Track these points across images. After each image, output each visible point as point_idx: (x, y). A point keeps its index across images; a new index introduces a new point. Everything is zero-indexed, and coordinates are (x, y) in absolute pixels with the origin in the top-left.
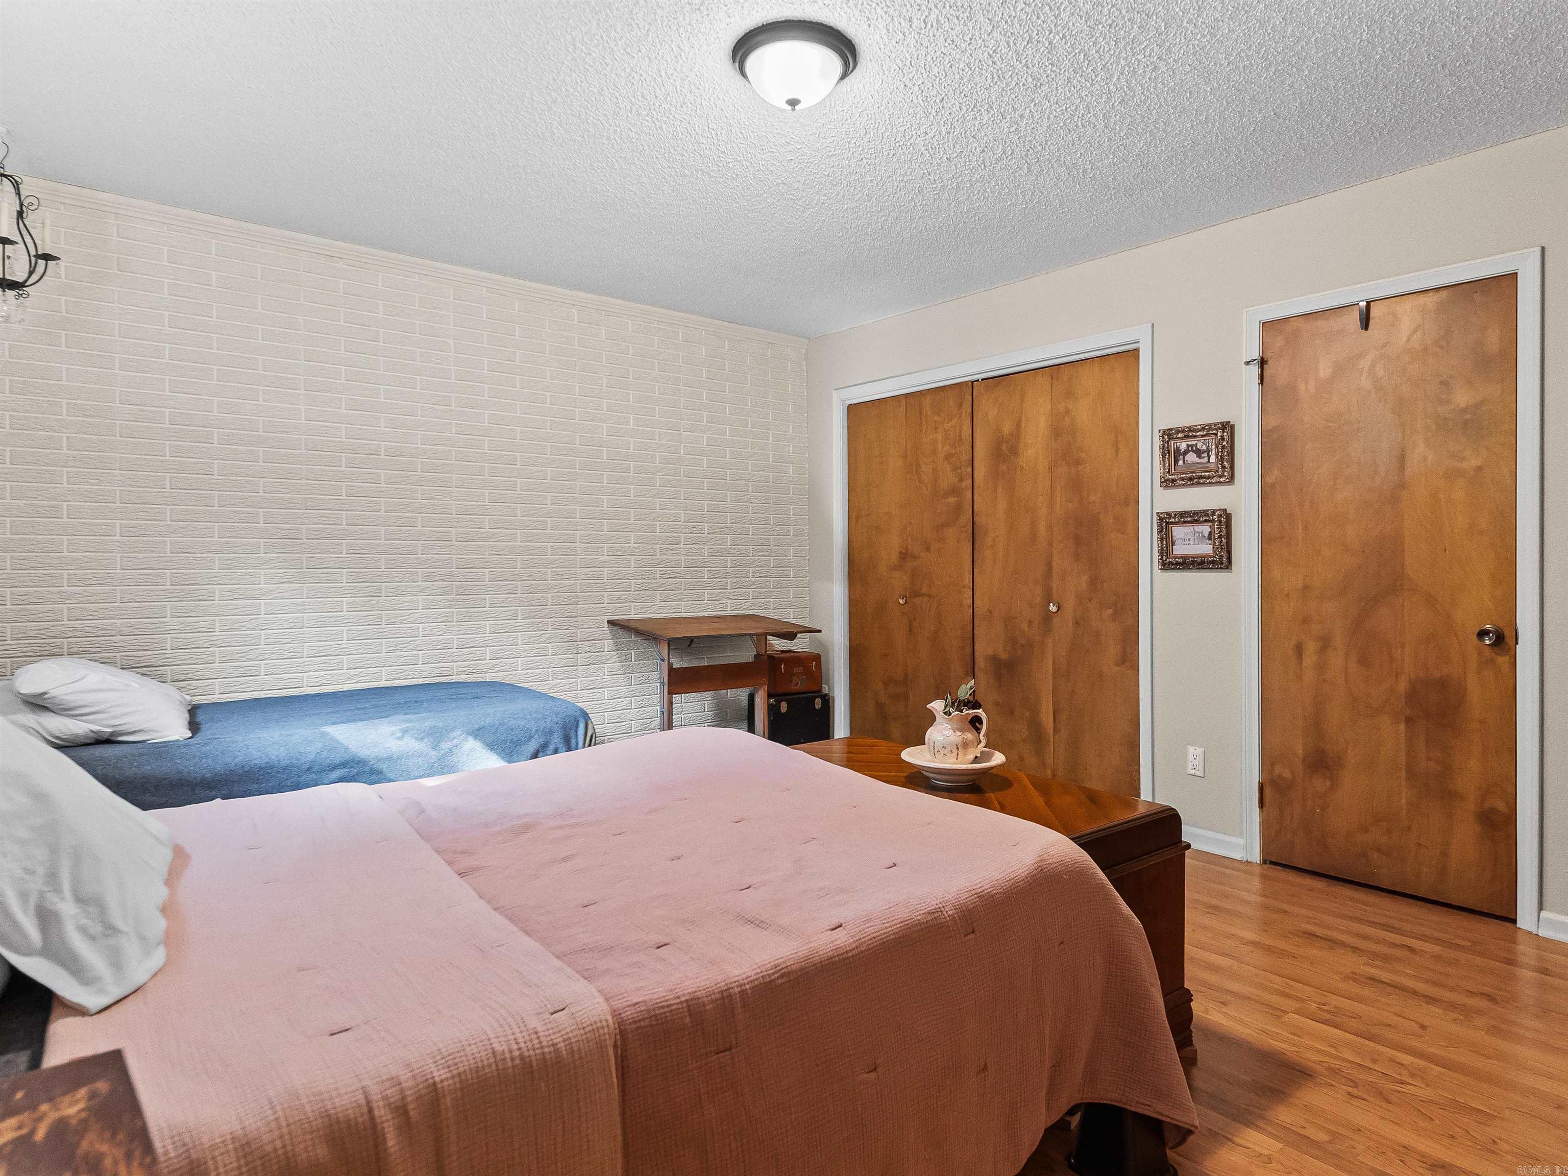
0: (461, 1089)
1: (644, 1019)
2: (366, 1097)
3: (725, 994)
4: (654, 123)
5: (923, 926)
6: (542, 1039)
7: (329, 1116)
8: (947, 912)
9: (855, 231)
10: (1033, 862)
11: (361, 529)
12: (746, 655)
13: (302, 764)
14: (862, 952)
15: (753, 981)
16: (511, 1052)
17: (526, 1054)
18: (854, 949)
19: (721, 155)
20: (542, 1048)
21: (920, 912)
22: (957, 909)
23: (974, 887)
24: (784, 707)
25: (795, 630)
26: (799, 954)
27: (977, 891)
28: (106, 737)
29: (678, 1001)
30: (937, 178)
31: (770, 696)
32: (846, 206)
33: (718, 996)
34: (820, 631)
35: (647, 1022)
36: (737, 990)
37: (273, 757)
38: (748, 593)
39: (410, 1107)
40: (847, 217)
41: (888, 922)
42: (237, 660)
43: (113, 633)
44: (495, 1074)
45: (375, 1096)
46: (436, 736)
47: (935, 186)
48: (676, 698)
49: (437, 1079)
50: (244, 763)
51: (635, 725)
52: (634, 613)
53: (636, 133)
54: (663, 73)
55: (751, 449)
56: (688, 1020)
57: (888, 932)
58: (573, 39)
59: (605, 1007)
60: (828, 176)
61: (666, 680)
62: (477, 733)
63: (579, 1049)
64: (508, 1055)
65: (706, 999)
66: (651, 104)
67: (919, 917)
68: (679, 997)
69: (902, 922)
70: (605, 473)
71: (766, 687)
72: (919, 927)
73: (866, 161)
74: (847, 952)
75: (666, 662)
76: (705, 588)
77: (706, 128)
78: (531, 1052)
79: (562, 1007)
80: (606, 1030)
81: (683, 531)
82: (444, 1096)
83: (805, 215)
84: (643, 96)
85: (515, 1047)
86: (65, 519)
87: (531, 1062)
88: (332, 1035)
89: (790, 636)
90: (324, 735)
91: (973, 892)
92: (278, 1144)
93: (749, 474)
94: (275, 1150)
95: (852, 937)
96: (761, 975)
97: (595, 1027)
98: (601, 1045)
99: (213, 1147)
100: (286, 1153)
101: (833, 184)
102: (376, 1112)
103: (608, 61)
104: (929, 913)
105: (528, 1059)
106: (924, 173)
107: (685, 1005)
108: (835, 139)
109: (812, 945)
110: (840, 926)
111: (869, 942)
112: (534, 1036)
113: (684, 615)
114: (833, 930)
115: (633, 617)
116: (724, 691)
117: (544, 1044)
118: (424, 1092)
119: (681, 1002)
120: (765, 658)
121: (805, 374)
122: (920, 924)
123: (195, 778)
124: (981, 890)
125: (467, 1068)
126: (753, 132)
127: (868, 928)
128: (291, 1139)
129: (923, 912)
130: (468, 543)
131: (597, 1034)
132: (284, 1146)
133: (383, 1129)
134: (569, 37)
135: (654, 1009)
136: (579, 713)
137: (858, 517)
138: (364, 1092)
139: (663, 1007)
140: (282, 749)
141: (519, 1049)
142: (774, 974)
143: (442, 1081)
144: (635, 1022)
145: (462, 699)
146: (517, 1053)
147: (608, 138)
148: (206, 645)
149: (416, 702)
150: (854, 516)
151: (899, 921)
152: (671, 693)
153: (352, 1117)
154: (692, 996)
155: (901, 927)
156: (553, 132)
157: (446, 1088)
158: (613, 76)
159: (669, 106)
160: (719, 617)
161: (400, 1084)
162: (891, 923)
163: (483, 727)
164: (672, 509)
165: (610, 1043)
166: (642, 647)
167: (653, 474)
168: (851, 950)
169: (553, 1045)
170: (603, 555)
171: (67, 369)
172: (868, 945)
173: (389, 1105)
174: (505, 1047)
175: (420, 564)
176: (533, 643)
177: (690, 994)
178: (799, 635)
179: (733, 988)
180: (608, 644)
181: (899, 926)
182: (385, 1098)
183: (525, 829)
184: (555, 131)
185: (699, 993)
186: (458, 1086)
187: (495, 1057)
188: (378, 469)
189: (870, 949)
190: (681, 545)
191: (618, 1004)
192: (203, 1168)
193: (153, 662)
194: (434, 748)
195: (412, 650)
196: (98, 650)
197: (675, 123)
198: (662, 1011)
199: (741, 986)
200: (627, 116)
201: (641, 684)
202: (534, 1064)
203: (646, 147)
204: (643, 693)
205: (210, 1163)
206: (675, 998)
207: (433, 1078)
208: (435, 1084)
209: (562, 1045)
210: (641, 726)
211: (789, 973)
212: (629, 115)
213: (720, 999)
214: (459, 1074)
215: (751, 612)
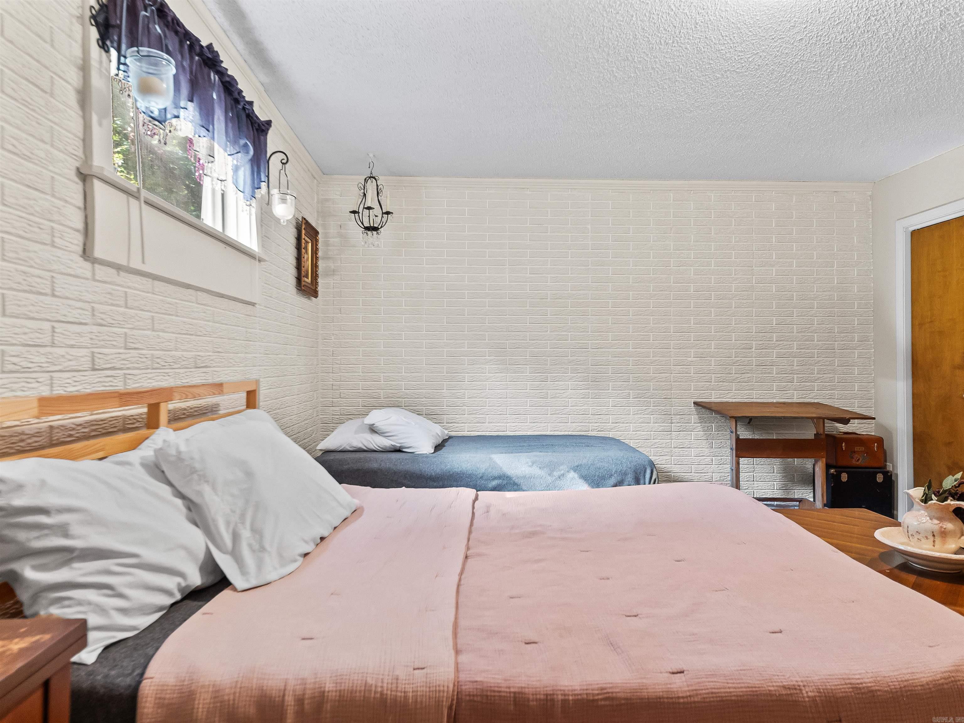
0: (339, 701)
1: (477, 695)
2: (285, 686)
3: (549, 697)
4: (680, 46)
5: (774, 698)
6: (400, 685)
7: (262, 690)
8: (807, 692)
9: (885, 82)
10: (943, 670)
11: (537, 342)
12: (809, 434)
13: (478, 474)
14: (695, 702)
15: (578, 695)
16: (376, 687)
17: (385, 692)
18: (687, 697)
19: (739, 54)
20: (397, 691)
21: (774, 684)
22: (820, 692)
23: (850, 677)
24: (844, 477)
25: (848, 416)
26: (628, 685)
27: (853, 681)
28: (398, 448)
29: (508, 690)
30: (958, 11)
31: (828, 466)
32: (868, 63)
33: (542, 697)
34: (874, 419)
35: (479, 699)
36: (560, 697)
37: (464, 469)
38: (814, 386)
39: (306, 702)
40: (873, 72)
41: (733, 683)
42: (475, 414)
43: (421, 397)
44: (362, 698)
45: (290, 688)
46: (551, 467)
47: (958, 19)
48: (741, 460)
49: (327, 689)
50: (450, 470)
51: (716, 476)
52: (714, 398)
53: (670, 58)
54: (673, 7)
55: (817, 275)
56: (512, 708)
57: (730, 692)
58: (604, 7)
59: (452, 676)
60: (841, 42)
61: (734, 447)
62: (576, 469)
63: (421, 702)
64: (373, 689)
65: (531, 697)
66: (673, 33)
67: (772, 689)
68: (509, 688)
69: (748, 687)
70: (692, 301)
71: (824, 460)
72: (769, 698)
73: (873, 19)
74: (679, 698)
75: (734, 433)
76: (774, 381)
77: (720, 37)
78: (389, 692)
79: (423, 667)
80: (445, 694)
81: (755, 339)
82: (327, 702)
83: (832, 80)
84: (665, 30)
85: (380, 684)
86: (404, 340)
87: (386, 698)
88: (304, 639)
89: (845, 421)
90: (490, 458)
91: (848, 681)
92: (232, 697)
93: (814, 294)
94: (229, 700)
95: (688, 686)
96: (585, 692)
97: (438, 688)
98: (438, 703)
99: (203, 686)
100: (234, 704)
101: (848, 48)
102: (286, 698)
103: (632, 13)
104: (784, 687)
105: (385, 696)
106: (941, 11)
107: (512, 695)
108: (836, 8)
109: (644, 681)
110: (682, 672)
111: (705, 696)
112: (395, 681)
113: (755, 400)
114: (673, 673)
115: (713, 400)
116: (791, 459)
117: (399, 689)
118: (317, 694)
119: (510, 692)
120: (823, 437)
121: (871, 211)
122: (771, 695)
123: (427, 475)
124: (859, 681)
125: (346, 688)
126: (760, 27)
127: (709, 682)
128: (239, 696)
129: (778, 684)
130: (598, 350)
131: (437, 695)
132: (234, 700)
133: (287, 710)
134: (600, 6)
135: (487, 691)
136: (646, 463)
137: (921, 325)
138: (286, 683)
139: (494, 691)
140: (469, 464)
141: (382, 687)
142: (598, 694)
143: (328, 692)
144: (469, 695)
145: (579, 446)
146: (379, 689)
147: (653, 68)
148: (461, 405)
149: (552, 445)
150: (917, 324)
151: (746, 685)
152: (738, 456)
153: (274, 695)
154: (520, 690)
155: (746, 691)
156: (615, 76)
157: (330, 698)
158: (640, 23)
159: (686, 30)
160: (784, 403)
161: (305, 684)
162: (736, 685)
163: (581, 465)
164: (745, 324)
165: (446, 704)
166: (721, 422)
167: (730, 299)
168: (683, 697)
169: (405, 692)
170: (691, 357)
171: (405, 267)
172: (704, 698)
173: (295, 695)
174: (374, 682)
175: (570, 363)
176: (640, 414)
177: (518, 688)
178: (851, 420)
179: (557, 695)
180: (694, 418)
181: (745, 690)
182: (294, 691)
183: (533, 534)
184: (616, 74)
185: (527, 690)
186: (337, 698)
187: (365, 687)
188: (546, 307)
189: (704, 702)
190: (753, 350)
191: (463, 677)
192: (194, 696)
193: (438, 412)
194: (549, 475)
195: (565, 414)
196: (416, 405)
197: (695, 41)
198: (493, 694)
199: (565, 695)
200: (660, 48)
201: (720, 448)
202: (389, 701)
203: (681, 66)
204: (721, 455)
205: (198, 695)
206: (507, 687)
207: (325, 687)
208: (324, 692)
209: (411, 694)
210: (720, 477)
211: (612, 699)
212: (660, 46)
213: (544, 700)
214: (340, 691)
215: (816, 401)
